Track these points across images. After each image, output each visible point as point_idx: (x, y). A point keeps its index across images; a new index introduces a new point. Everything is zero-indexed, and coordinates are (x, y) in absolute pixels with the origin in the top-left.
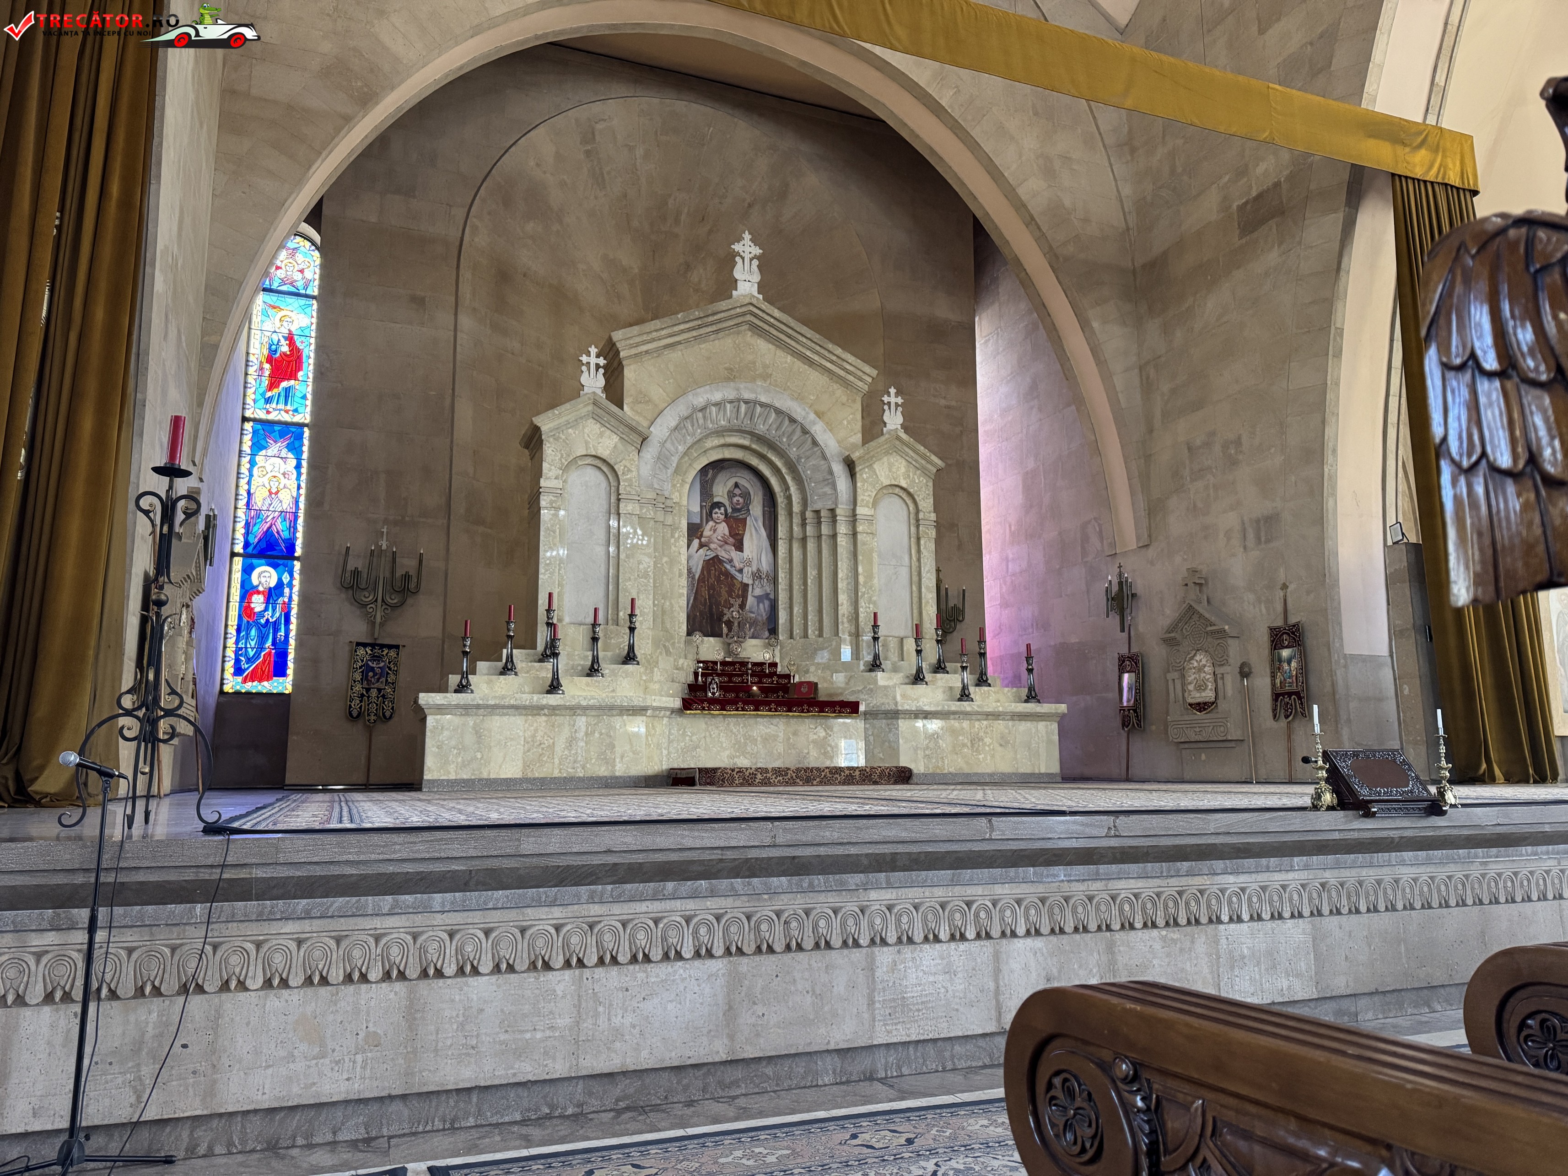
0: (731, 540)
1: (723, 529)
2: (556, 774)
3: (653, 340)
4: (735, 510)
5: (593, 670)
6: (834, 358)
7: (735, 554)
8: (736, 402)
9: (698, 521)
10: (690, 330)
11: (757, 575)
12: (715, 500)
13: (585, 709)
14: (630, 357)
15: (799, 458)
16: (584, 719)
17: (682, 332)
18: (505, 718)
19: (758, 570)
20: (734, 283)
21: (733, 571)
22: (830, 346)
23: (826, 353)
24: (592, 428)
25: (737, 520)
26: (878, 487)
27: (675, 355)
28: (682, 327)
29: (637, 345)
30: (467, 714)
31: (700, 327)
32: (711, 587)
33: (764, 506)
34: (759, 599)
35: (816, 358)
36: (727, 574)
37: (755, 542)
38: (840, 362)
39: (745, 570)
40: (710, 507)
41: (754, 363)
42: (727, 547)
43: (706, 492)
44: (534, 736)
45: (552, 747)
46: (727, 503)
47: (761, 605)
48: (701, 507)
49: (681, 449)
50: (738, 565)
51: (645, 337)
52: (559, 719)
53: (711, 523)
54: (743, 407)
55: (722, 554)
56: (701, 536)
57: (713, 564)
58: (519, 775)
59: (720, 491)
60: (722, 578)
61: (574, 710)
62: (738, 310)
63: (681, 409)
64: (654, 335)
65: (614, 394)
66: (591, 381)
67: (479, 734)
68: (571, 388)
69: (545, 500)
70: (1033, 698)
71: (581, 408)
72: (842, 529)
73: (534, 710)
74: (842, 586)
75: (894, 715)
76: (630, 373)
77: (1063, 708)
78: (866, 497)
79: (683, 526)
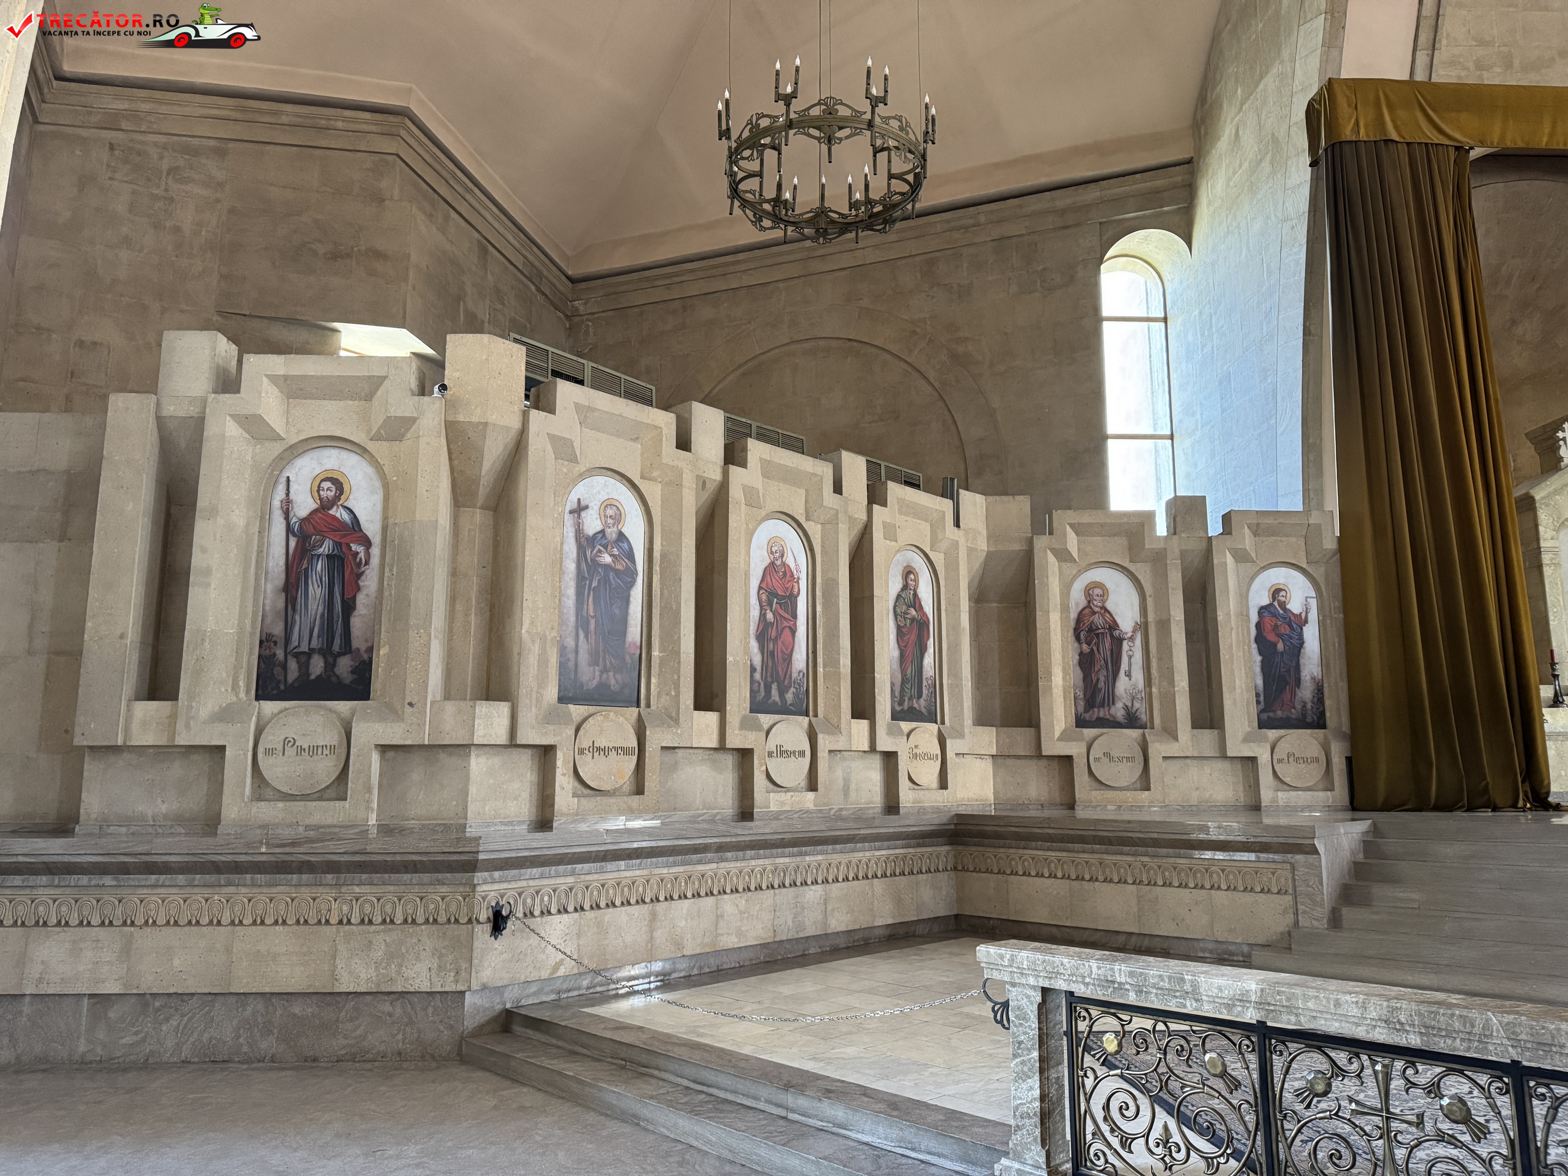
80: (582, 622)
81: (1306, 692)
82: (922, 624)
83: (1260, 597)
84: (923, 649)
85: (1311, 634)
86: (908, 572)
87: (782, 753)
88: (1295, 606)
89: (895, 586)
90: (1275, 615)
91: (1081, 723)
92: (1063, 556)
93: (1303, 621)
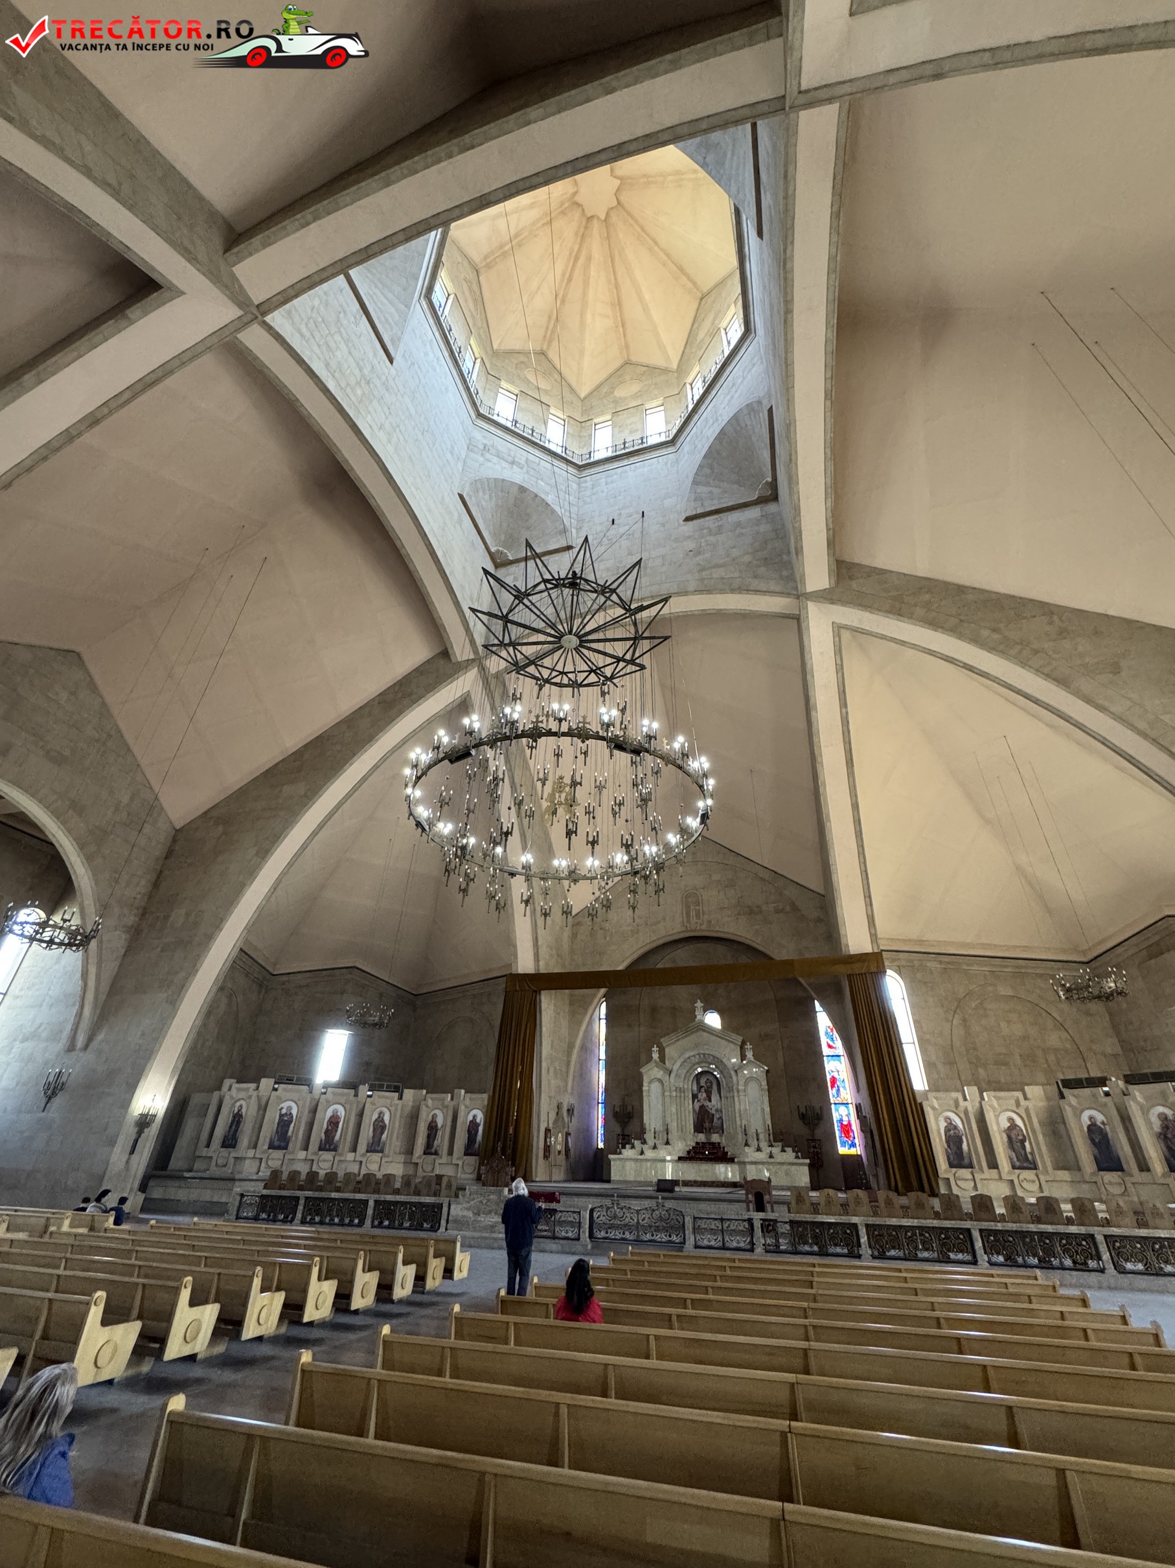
0: (707, 1099)
1: (704, 1095)
2: (643, 1181)
3: (672, 1040)
4: (708, 1088)
5: (655, 1147)
6: (728, 1036)
7: (709, 1104)
8: (699, 1054)
10: (682, 1034)
11: (717, 1110)
12: (701, 1085)
13: (649, 1160)
14: (666, 1046)
15: (722, 1069)
16: (649, 1163)
18: (630, 1163)
19: (717, 1108)
20: (696, 1017)
21: (709, 1110)
22: (726, 1031)
23: (726, 1035)
24: (656, 1069)
25: (709, 1092)
26: (746, 1078)
27: (680, 1043)
28: (680, 1034)
29: (668, 1042)
30: (620, 1161)
31: (685, 1033)
32: (702, 1115)
34: (718, 1119)
35: (723, 1036)
36: (707, 1111)
37: (715, 1099)
38: (730, 1037)
39: (713, 1109)
40: (700, 1088)
41: (702, 1041)
42: (706, 1101)
43: (698, 1083)
44: (637, 1168)
45: (642, 1172)
46: (705, 1086)
47: (719, 1121)
49: (685, 1071)
50: (710, 1107)
51: (669, 1039)
52: (643, 1163)
53: (700, 1093)
54: (702, 1056)
55: (705, 1104)
56: (698, 1098)
57: (702, 1107)
58: (633, 1181)
59: (703, 1083)
60: (705, 1112)
61: (647, 1160)
62: (696, 1025)
63: (682, 1060)
64: (672, 1038)
65: (662, 1058)
66: (655, 1056)
67: (623, 1167)
68: (650, 1059)
69: (644, 1094)
70: (797, 1157)
71: (652, 1064)
72: (736, 1094)
73: (636, 1160)
74: (737, 1115)
75: (744, 1163)
76: (667, 1050)
77: (808, 1161)
78: (742, 1082)
79: (691, 1096)
80: (277, 1132)
81: (477, 1145)
82: (383, 1128)
83: (470, 1118)
84: (382, 1133)
85: (481, 1129)
86: (381, 1114)
87: (324, 1161)
88: (478, 1121)
89: (375, 1116)
90: (473, 1123)
91: (424, 1154)
92: (427, 1106)
93: (479, 1125)
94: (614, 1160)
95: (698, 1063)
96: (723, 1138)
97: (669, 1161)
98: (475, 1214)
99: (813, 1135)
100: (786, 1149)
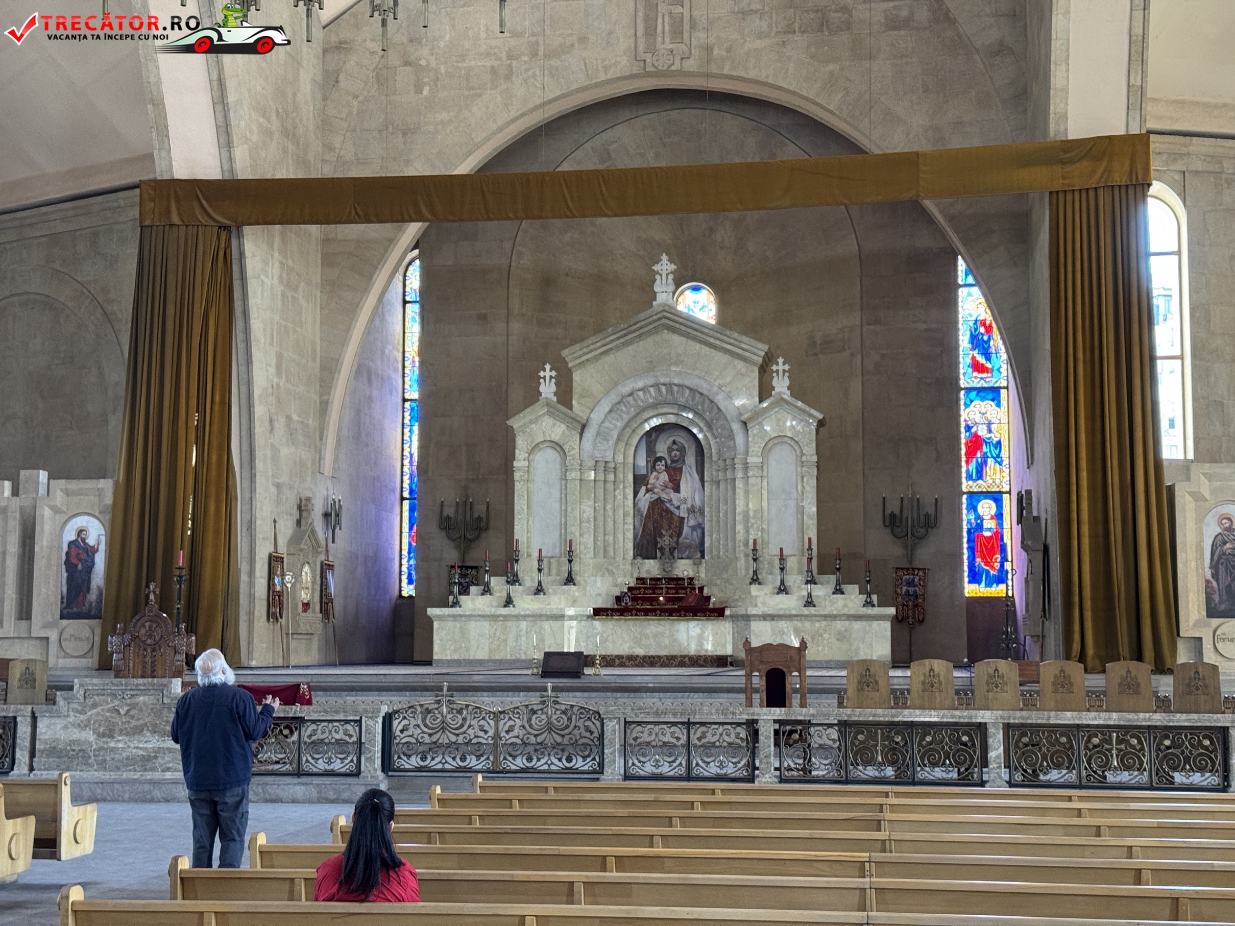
0: (671, 485)
1: (664, 477)
2: (509, 657)
3: (591, 351)
4: (673, 461)
5: (539, 590)
6: (732, 341)
7: (673, 496)
8: (656, 386)
9: (645, 473)
10: (618, 339)
11: (691, 510)
12: (658, 455)
13: (525, 617)
14: (576, 366)
15: (712, 420)
16: (525, 623)
17: (613, 341)
18: (478, 623)
19: (692, 506)
20: (654, 296)
21: (672, 509)
22: (728, 332)
23: (725, 338)
24: (548, 421)
25: (675, 469)
26: (767, 439)
27: (610, 358)
28: (612, 338)
29: (580, 356)
30: (455, 621)
31: (625, 335)
32: (655, 521)
33: (696, 456)
34: (693, 528)
35: (718, 342)
36: (668, 511)
37: (689, 485)
38: (736, 343)
39: (682, 507)
40: (654, 461)
41: (670, 354)
42: (667, 490)
43: (650, 451)
44: (495, 634)
45: (505, 640)
46: (667, 457)
47: (695, 533)
48: (647, 462)
49: (619, 424)
50: (676, 503)
51: (585, 350)
52: (509, 623)
53: (655, 473)
54: (663, 389)
55: (664, 496)
56: (648, 484)
57: (657, 504)
58: (487, 658)
59: (662, 448)
60: (664, 514)
61: (517, 617)
62: (655, 317)
63: (613, 398)
64: (592, 347)
65: (565, 395)
66: (548, 389)
67: (463, 632)
68: (533, 396)
69: (517, 476)
70: (868, 603)
71: (539, 409)
72: (739, 474)
73: (494, 618)
74: (739, 518)
75: (747, 618)
76: (577, 377)
77: (892, 611)
78: (756, 448)
79: (630, 477)
81: (93, 596)
83: (69, 536)
85: (100, 560)
88: (91, 541)
90: (78, 547)
93: (94, 550)
94: (440, 617)
95: (654, 406)
96: (702, 569)
97: (571, 618)
98: (101, 735)
99: (911, 557)
100: (845, 587)
